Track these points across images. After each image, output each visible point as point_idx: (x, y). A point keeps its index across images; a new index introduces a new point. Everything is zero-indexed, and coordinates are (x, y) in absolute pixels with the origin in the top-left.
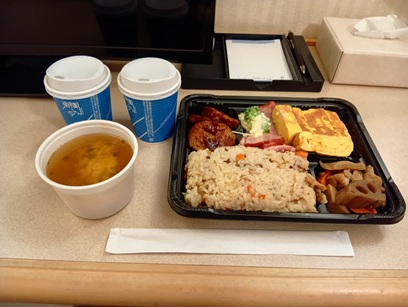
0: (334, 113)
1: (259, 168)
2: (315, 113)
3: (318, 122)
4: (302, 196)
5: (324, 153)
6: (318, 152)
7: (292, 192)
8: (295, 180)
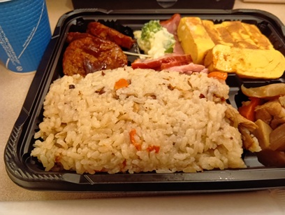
0: (253, 26)
1: (150, 101)
2: (230, 26)
3: (235, 36)
4: (221, 142)
5: (248, 74)
6: (239, 72)
7: (204, 137)
8: (208, 116)
